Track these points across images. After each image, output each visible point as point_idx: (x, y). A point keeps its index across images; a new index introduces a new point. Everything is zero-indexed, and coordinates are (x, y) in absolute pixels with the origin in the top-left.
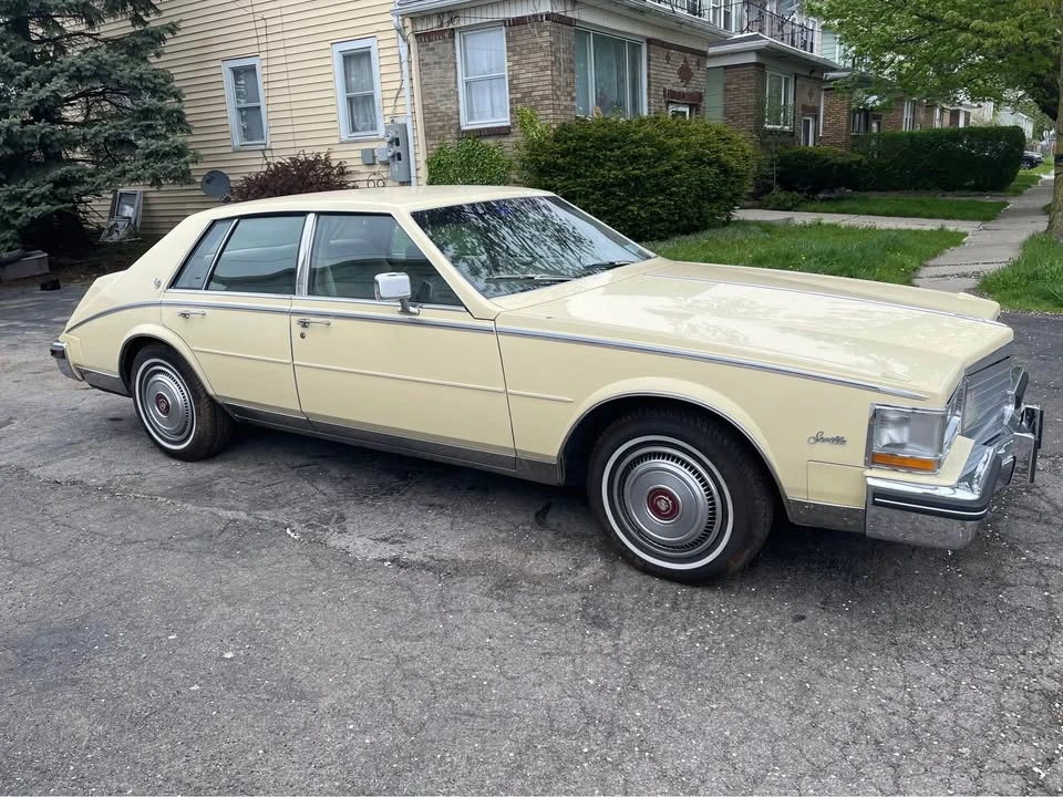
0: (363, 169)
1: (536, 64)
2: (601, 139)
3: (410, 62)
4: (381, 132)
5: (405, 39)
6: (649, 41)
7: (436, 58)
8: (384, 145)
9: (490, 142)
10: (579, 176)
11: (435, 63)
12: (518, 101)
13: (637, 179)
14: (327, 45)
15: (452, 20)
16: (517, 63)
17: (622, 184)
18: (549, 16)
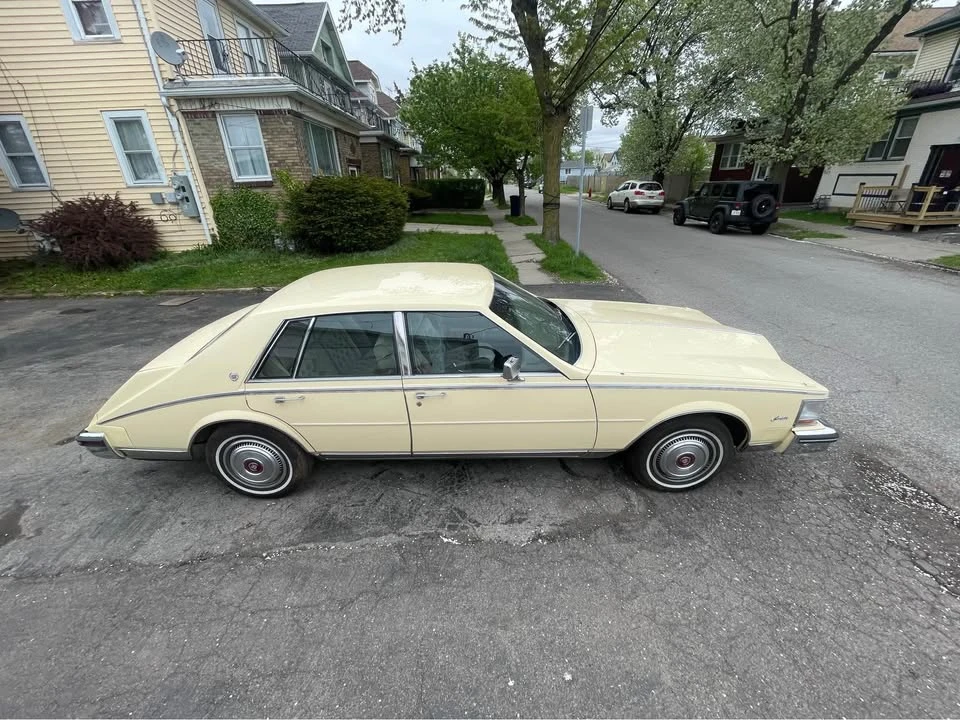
0: (154, 207)
1: (285, 142)
2: (342, 192)
3: (181, 132)
4: (166, 182)
5: (173, 114)
6: (336, 129)
7: (203, 131)
8: (172, 191)
9: (259, 191)
10: (332, 214)
11: (203, 134)
12: (276, 165)
13: (367, 216)
14: (97, 112)
15: (212, 105)
16: (271, 140)
17: (360, 219)
18: (289, 111)
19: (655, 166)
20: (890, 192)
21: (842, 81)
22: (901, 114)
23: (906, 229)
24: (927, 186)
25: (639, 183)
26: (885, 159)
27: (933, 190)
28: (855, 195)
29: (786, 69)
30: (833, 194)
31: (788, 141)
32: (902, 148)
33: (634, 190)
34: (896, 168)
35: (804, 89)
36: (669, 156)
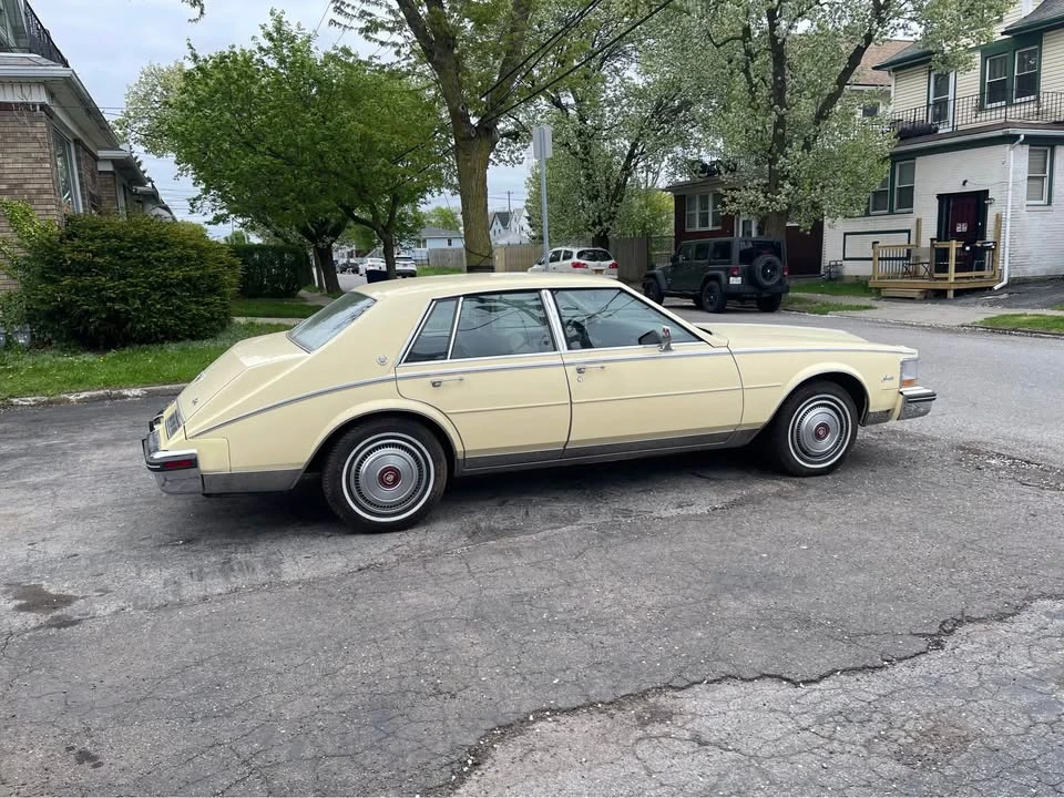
1: (27, 155)
6: (77, 141)
19: (594, 225)
20: (909, 252)
21: (821, 116)
22: (895, 158)
23: (938, 295)
24: (946, 241)
25: (576, 251)
26: (891, 212)
27: (954, 245)
28: (871, 259)
29: (754, 99)
30: (845, 259)
31: (776, 188)
32: (906, 199)
33: (569, 262)
34: (906, 222)
35: (780, 123)
36: (613, 209)
